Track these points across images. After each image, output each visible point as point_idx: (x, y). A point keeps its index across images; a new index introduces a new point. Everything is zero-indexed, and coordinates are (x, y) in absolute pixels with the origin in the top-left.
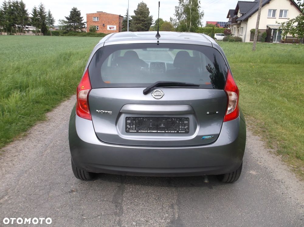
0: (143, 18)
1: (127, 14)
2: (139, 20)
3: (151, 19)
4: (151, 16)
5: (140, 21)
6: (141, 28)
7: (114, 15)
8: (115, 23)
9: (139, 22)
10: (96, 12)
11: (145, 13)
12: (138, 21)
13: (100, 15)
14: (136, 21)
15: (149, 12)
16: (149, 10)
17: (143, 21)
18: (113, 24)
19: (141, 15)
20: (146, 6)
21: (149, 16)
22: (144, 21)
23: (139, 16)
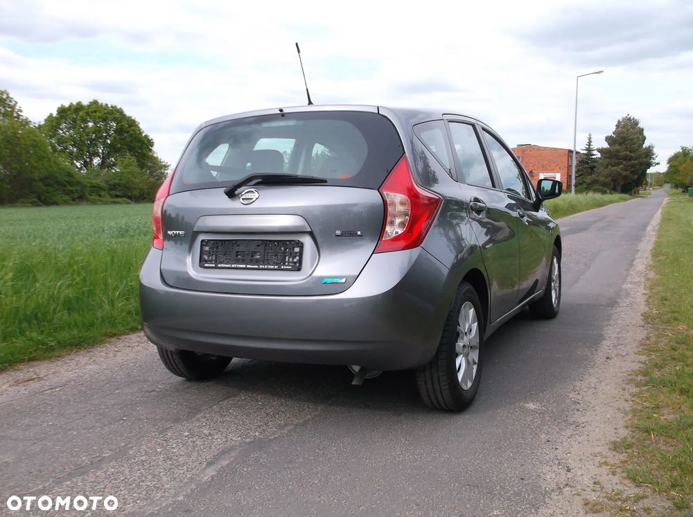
0: (625, 153)
1: (587, 147)
2: (617, 157)
3: (649, 153)
4: (649, 147)
5: (618, 159)
6: (620, 174)
7: (556, 149)
8: (557, 168)
9: (617, 161)
10: (516, 146)
11: (632, 140)
12: (613, 160)
13: (523, 151)
14: (607, 160)
15: (644, 139)
16: (645, 133)
17: (626, 158)
18: (552, 171)
19: (620, 144)
20: (637, 124)
21: (644, 146)
22: (630, 160)
23: (617, 147)
